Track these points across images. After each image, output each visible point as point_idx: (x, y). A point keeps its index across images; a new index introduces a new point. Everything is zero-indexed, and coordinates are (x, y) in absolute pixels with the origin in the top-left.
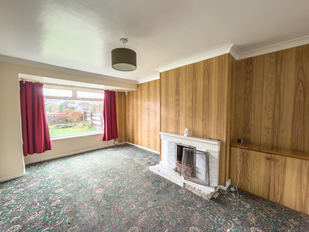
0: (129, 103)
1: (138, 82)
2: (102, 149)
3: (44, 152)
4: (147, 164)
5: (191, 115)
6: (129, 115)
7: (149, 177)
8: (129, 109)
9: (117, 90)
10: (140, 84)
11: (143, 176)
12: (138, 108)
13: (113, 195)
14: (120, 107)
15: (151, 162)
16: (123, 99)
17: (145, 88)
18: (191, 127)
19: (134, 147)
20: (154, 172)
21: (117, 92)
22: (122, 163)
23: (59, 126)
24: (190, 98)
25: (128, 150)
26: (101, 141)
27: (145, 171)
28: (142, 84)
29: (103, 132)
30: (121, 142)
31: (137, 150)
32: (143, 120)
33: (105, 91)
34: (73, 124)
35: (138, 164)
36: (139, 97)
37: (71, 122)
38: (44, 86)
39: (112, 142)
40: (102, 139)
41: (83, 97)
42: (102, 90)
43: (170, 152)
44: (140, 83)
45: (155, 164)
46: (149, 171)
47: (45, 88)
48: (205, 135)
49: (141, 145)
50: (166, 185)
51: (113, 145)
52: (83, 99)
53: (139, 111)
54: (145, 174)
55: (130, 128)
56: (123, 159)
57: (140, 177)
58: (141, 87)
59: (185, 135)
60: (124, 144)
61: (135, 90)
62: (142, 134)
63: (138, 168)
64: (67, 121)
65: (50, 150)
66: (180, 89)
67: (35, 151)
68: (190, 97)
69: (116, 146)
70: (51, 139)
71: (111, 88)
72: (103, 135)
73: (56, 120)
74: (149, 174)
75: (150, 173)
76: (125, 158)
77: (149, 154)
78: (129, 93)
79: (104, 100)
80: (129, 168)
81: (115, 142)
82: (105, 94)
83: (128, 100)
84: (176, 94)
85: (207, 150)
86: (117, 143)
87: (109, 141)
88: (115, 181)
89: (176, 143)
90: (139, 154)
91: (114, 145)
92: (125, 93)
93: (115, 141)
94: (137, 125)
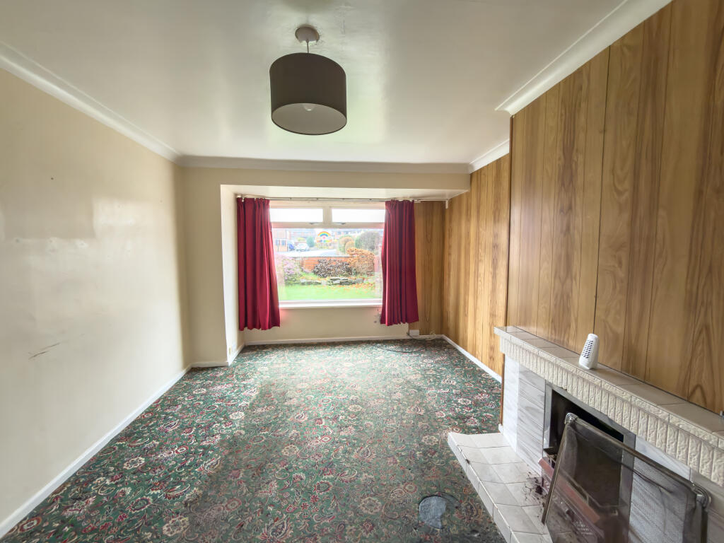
0: (451, 230)
1: (472, 166)
2: (377, 342)
3: (270, 328)
4: (456, 419)
5: (622, 274)
6: (449, 264)
7: (429, 468)
8: (450, 247)
9: (418, 198)
10: (478, 171)
11: (414, 456)
12: (469, 244)
13: (302, 479)
14: (428, 240)
15: (468, 418)
16: (436, 220)
17: (489, 180)
18: (620, 329)
19: (455, 354)
20: (455, 458)
21: (419, 202)
22: (390, 394)
23: (335, 280)
24: (620, 193)
25: (432, 358)
26: (375, 322)
27: (432, 439)
28: (481, 170)
29: (381, 304)
30: (427, 333)
31: (456, 365)
32: (479, 279)
33: (387, 203)
34: (359, 277)
35: (427, 411)
36: (474, 212)
37: (356, 273)
38: (271, 203)
39: (401, 330)
40: (378, 319)
41: (343, 221)
42: (381, 200)
43: (527, 408)
44: (477, 167)
45: (479, 430)
46: (444, 444)
47: (275, 207)
48: (698, 386)
49: (474, 354)
50: (467, 529)
51: (404, 336)
52: (343, 225)
53: (472, 253)
54: (424, 454)
55: (451, 299)
56: (401, 380)
57: (403, 454)
58: (477, 180)
59: (583, 361)
60: (432, 340)
61: (464, 191)
62: (477, 321)
63: (420, 424)
64: (349, 270)
65: (279, 326)
66: (576, 164)
67: (256, 325)
68: (620, 188)
69: (411, 340)
70: (281, 306)
71: (401, 194)
72: (381, 310)
73: (331, 268)
74: (436, 455)
75: (440, 457)
76: (408, 382)
77: (485, 386)
78: (451, 201)
79: (383, 226)
80: (396, 415)
81: (411, 331)
82: (387, 209)
83: (450, 221)
84: (563, 184)
85: (697, 475)
86: (415, 333)
87: (394, 326)
88: (337, 439)
89: (548, 384)
90: (452, 380)
91: (409, 338)
92: (442, 203)
93: (410, 328)
94: (466, 293)
